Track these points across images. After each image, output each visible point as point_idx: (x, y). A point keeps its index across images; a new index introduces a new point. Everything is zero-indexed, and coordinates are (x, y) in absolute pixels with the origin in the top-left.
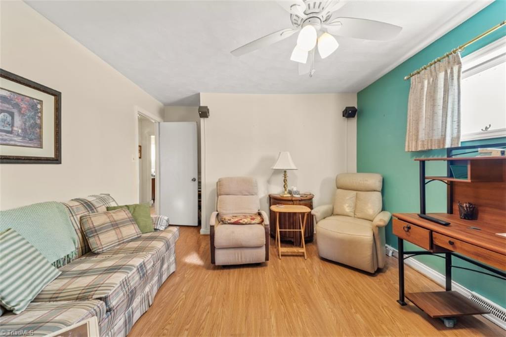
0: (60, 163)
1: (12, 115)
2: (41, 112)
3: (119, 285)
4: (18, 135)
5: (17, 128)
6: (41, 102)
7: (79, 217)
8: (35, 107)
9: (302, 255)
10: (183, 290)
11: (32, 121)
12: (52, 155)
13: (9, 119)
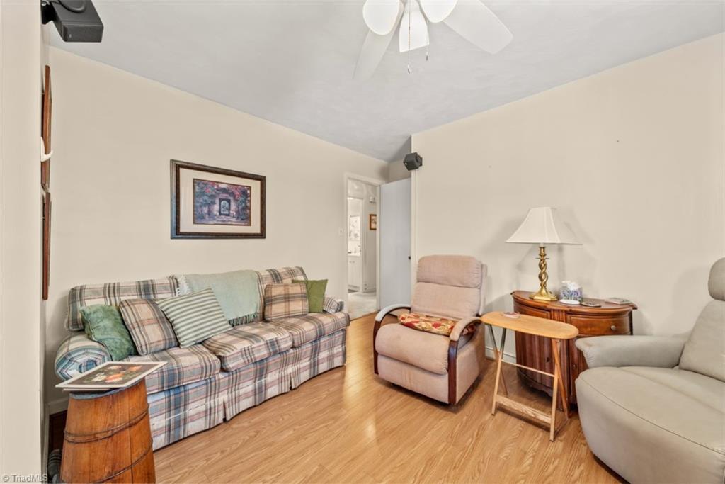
0: (265, 238)
1: (229, 201)
2: (250, 196)
3: (239, 350)
4: (234, 217)
5: (233, 212)
6: (250, 188)
7: (265, 285)
8: (245, 193)
9: (546, 428)
10: (331, 390)
11: (243, 204)
12: (258, 231)
13: (227, 205)
